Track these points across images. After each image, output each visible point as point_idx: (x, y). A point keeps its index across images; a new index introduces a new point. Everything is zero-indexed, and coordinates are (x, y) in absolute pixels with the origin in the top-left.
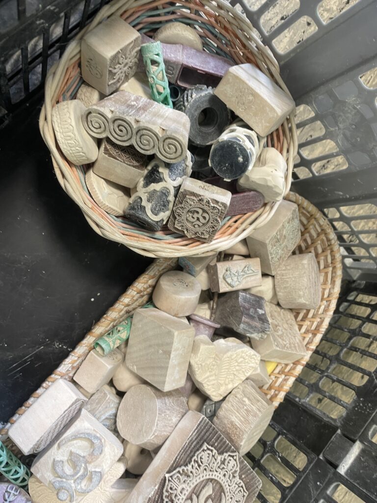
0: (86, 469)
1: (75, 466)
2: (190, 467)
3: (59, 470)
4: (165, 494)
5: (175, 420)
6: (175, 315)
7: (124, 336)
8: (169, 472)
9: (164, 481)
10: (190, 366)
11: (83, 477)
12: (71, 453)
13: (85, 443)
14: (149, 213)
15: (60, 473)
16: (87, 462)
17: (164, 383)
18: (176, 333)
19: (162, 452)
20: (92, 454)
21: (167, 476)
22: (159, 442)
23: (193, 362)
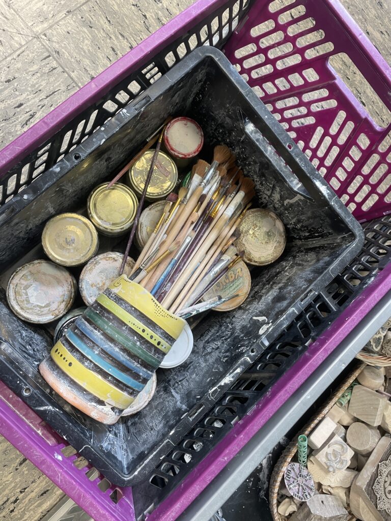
0: (340, 458)
1: (335, 456)
2: (387, 461)
3: (329, 457)
4: (379, 472)
5: (377, 440)
6: (372, 390)
7: (348, 398)
8: (380, 462)
9: (378, 466)
10: (384, 415)
11: (340, 461)
12: (334, 450)
13: (340, 447)
14: (374, 348)
15: (330, 459)
16: (341, 455)
17: (374, 422)
18: (381, 400)
19: (373, 454)
20: (343, 452)
21: (380, 464)
22: (371, 450)
23: (385, 413)
